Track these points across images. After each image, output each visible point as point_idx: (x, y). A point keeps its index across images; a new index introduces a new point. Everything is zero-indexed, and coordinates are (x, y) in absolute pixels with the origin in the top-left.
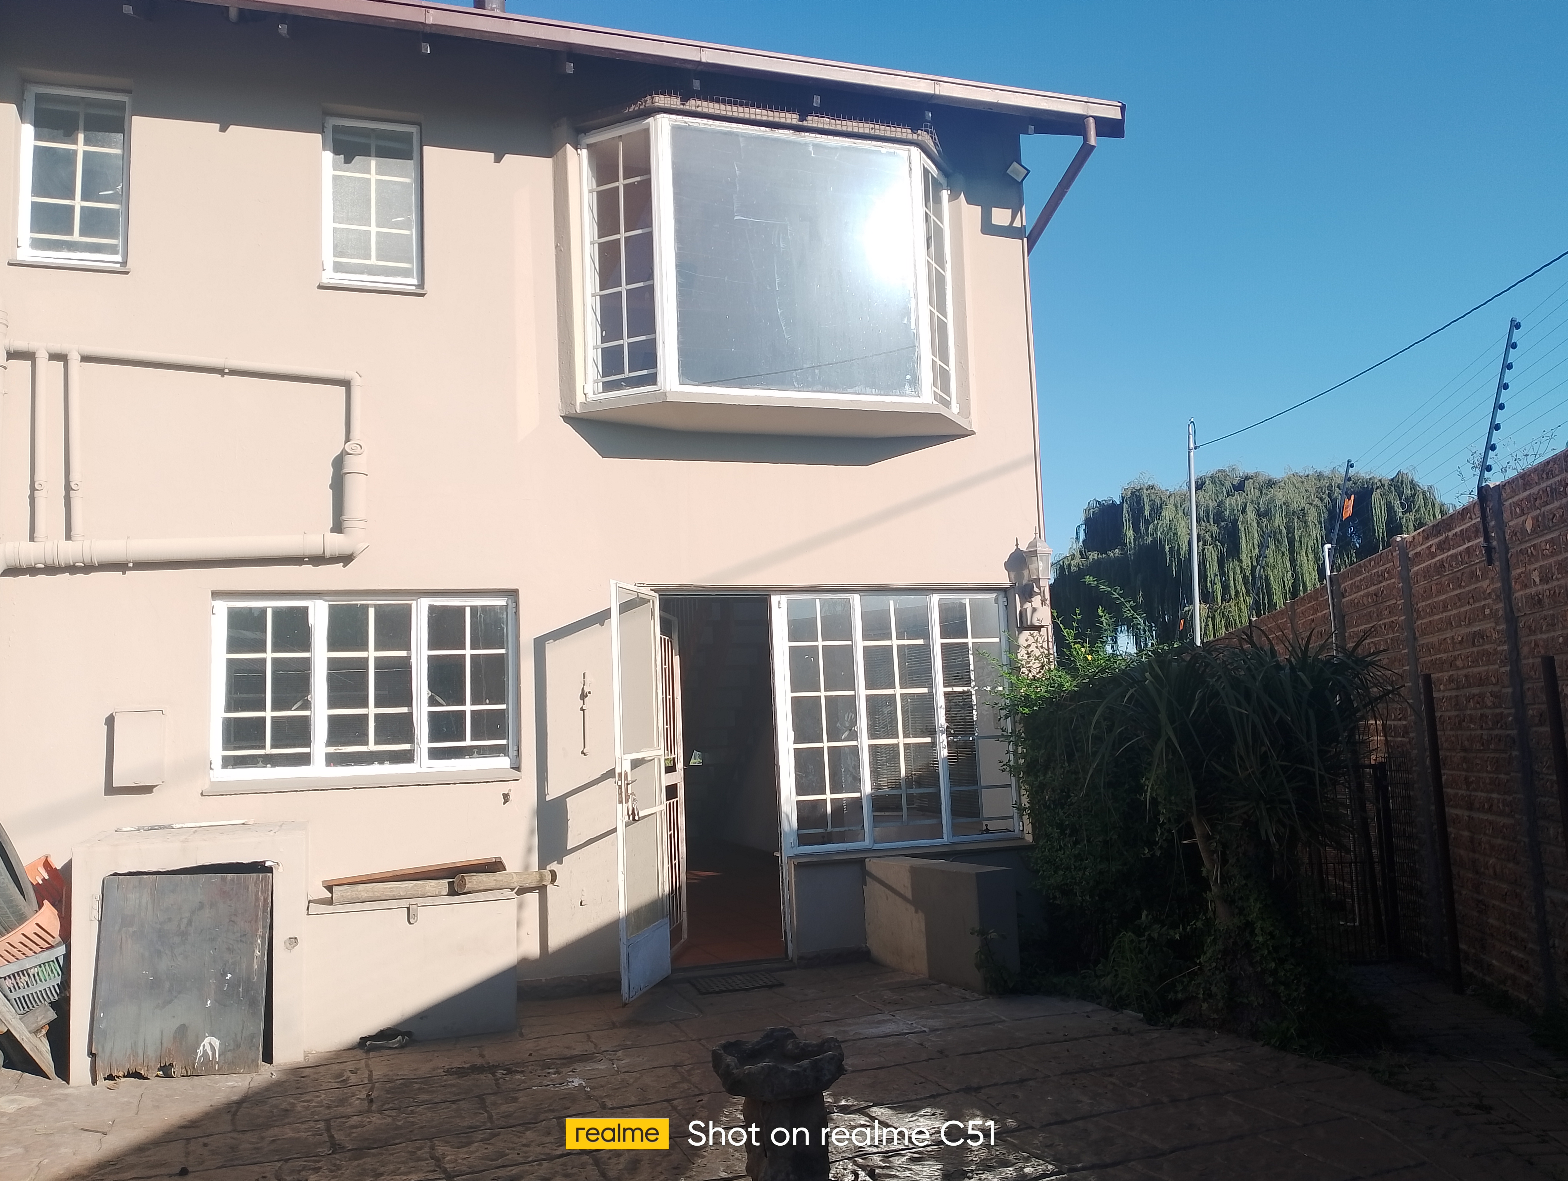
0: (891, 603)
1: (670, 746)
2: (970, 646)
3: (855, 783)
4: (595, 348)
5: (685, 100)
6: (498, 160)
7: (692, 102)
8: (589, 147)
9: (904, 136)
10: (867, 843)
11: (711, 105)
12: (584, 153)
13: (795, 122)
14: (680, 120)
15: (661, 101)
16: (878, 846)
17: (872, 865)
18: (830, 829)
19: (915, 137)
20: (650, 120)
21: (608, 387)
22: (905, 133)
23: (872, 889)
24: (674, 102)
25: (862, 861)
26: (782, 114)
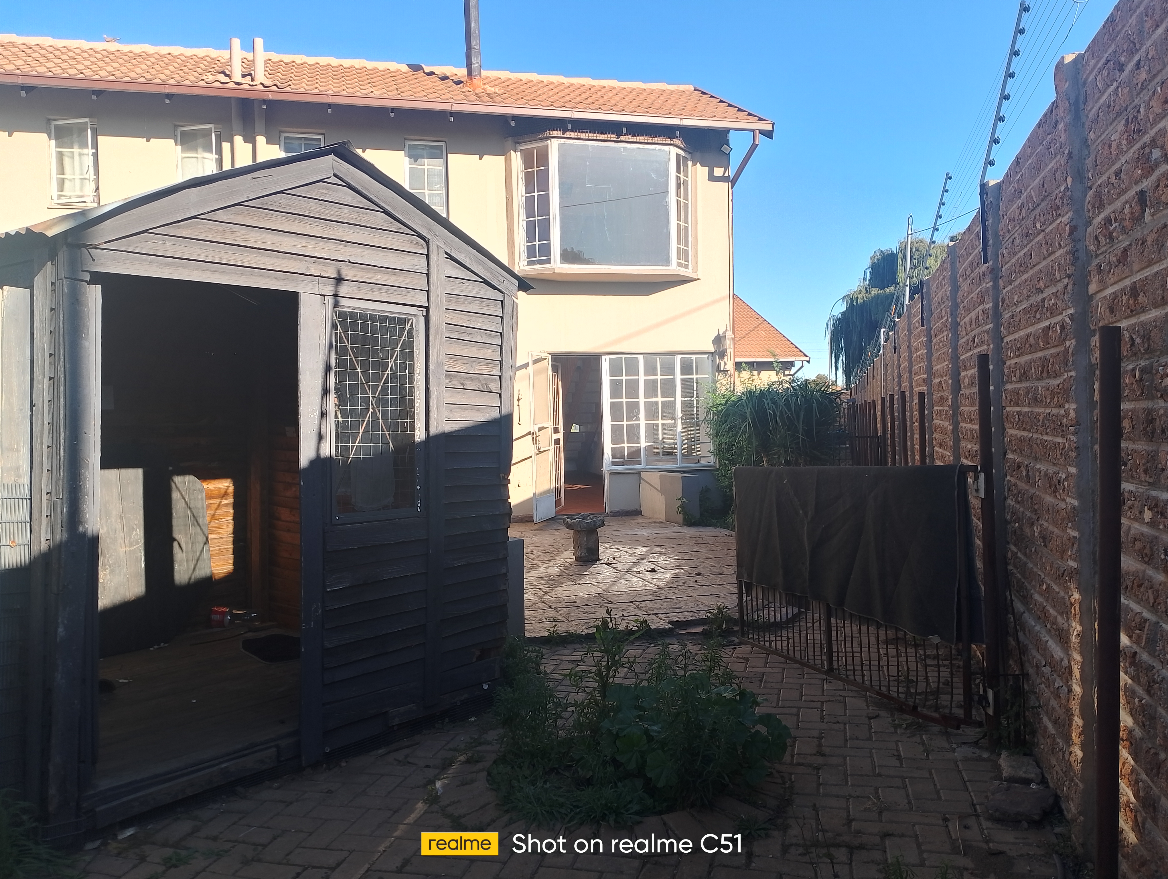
0: (658, 359)
1: (556, 421)
2: (695, 380)
3: (638, 441)
4: (524, 245)
5: (564, 133)
6: (481, 158)
7: (567, 133)
8: (521, 151)
9: (667, 142)
10: (642, 466)
11: (576, 134)
12: (519, 154)
13: (615, 139)
14: (562, 141)
15: (554, 133)
16: (647, 467)
17: (643, 474)
18: (626, 459)
19: (672, 142)
20: (549, 141)
21: (530, 263)
22: (668, 141)
23: (643, 485)
24: (559, 133)
25: (639, 473)
26: (609, 136)
